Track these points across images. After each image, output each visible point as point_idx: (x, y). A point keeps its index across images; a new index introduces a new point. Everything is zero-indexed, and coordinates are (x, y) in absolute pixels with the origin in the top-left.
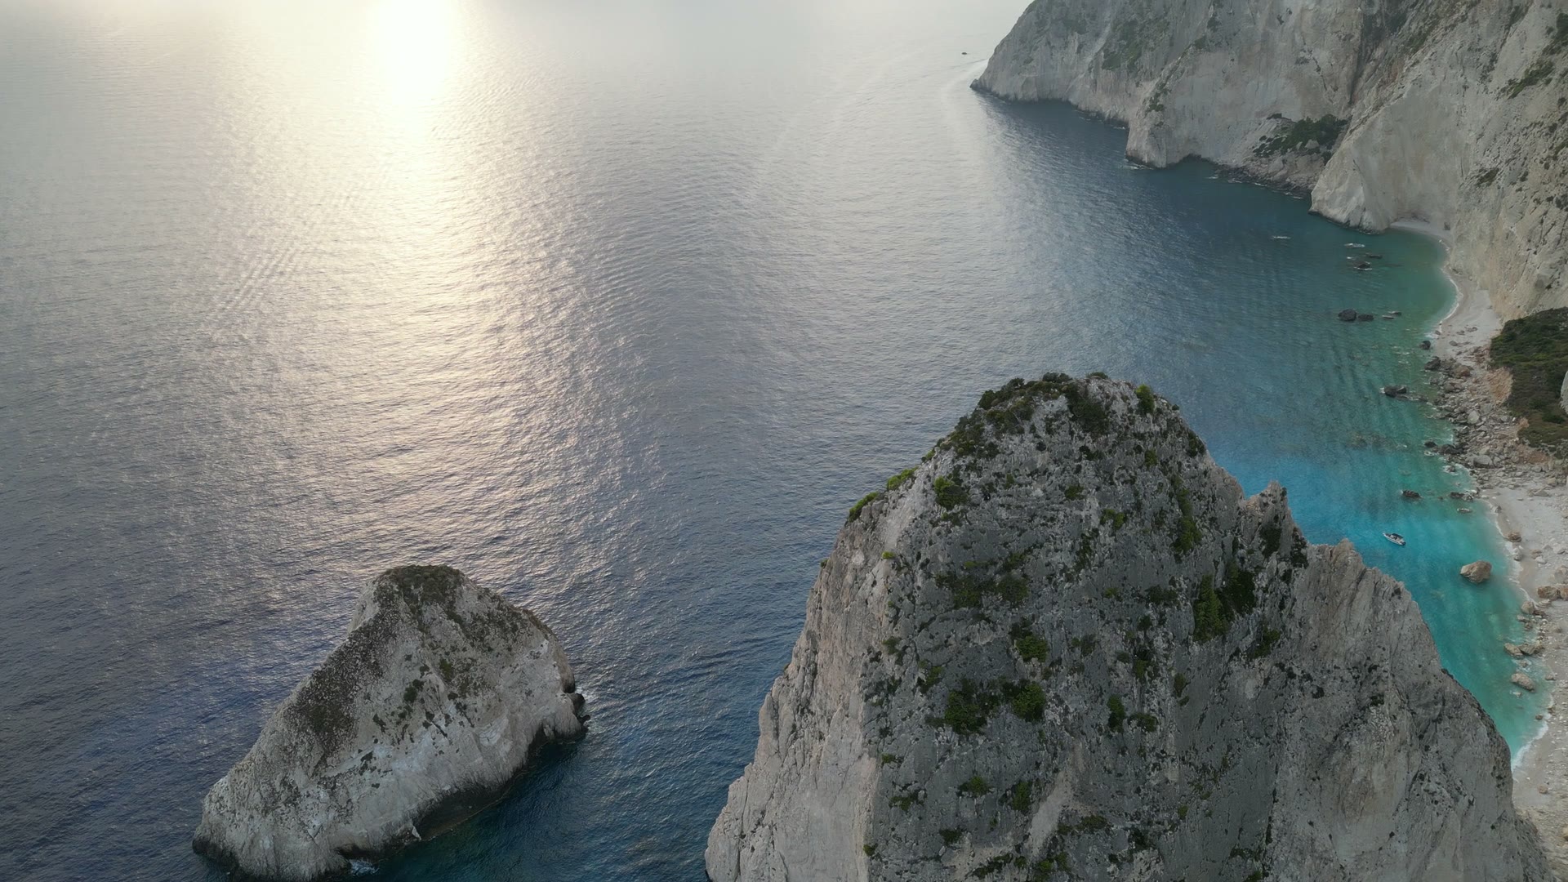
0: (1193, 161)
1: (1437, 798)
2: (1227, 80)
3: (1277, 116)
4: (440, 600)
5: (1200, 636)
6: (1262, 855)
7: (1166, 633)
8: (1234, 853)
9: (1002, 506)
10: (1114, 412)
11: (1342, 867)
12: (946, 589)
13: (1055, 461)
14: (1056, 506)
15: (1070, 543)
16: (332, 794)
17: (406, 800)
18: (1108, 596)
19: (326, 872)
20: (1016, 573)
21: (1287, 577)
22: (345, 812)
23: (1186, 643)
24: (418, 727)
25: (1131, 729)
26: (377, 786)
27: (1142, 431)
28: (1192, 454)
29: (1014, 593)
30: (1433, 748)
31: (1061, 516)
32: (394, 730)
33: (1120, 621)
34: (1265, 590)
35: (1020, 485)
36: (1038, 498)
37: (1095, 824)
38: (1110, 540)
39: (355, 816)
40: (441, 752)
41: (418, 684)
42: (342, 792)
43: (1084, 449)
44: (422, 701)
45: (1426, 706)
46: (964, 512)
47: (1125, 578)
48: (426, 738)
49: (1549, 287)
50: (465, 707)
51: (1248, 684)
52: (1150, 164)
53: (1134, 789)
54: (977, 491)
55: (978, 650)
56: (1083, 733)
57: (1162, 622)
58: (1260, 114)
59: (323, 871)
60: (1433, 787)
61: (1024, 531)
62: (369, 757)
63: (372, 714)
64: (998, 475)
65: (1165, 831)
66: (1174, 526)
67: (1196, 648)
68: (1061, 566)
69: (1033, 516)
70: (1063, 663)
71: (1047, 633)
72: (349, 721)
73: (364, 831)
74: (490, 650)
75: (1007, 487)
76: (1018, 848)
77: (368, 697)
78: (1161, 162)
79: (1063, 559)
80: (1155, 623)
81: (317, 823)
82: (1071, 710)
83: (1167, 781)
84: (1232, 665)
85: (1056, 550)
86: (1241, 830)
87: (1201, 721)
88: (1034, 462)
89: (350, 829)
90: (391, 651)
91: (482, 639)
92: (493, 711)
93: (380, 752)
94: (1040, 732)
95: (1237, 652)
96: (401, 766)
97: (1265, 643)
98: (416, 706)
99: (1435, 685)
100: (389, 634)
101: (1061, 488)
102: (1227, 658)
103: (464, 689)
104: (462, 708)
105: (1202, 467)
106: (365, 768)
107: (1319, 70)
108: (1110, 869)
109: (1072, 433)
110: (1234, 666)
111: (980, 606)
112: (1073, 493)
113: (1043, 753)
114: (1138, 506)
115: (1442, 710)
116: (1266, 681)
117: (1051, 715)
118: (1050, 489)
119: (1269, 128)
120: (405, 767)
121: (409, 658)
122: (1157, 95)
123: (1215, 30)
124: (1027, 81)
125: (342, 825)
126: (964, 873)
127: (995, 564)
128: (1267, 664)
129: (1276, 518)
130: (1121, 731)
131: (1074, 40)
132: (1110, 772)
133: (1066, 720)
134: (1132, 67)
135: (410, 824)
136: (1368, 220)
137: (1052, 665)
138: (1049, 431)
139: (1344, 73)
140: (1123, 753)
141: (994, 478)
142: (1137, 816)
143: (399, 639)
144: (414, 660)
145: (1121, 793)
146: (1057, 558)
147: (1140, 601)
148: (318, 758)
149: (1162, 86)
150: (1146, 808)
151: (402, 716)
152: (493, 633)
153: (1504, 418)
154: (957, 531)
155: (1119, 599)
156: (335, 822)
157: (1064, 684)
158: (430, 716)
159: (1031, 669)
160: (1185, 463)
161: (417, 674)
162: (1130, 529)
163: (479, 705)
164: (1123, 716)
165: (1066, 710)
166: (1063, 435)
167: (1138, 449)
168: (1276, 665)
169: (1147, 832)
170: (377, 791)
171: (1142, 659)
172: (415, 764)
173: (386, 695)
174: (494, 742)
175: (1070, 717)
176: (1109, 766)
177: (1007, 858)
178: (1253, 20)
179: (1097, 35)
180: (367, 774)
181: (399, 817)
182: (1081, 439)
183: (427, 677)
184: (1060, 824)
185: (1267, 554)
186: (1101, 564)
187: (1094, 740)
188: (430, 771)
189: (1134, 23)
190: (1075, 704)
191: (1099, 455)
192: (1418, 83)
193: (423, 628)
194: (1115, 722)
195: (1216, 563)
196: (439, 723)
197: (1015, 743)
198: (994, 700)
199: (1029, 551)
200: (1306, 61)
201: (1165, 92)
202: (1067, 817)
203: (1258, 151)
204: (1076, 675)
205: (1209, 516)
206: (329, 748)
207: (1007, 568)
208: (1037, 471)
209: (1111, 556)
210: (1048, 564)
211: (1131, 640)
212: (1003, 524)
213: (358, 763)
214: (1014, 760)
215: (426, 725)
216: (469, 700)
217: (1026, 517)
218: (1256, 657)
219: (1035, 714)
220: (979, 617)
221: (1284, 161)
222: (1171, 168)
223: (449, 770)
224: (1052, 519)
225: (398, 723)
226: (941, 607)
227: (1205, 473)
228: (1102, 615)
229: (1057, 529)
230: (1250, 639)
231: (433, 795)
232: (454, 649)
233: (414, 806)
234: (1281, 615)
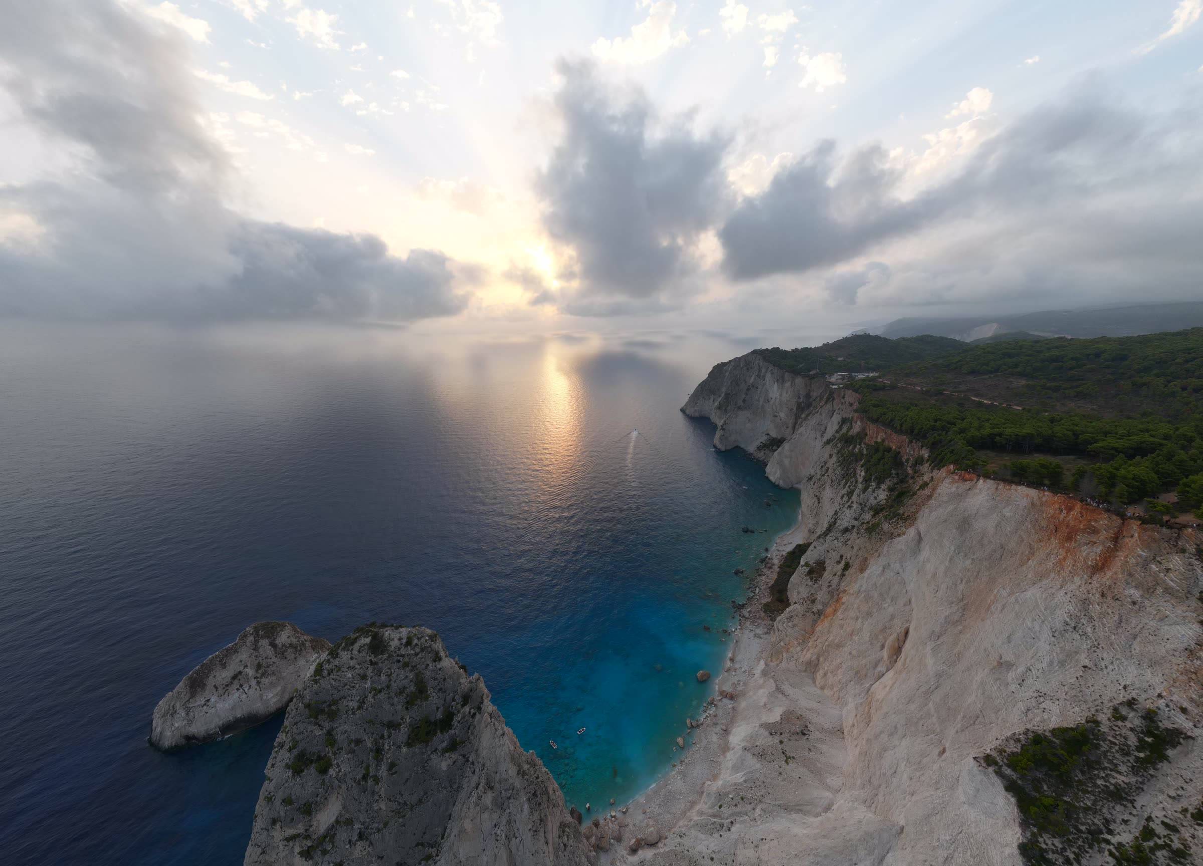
0: (737, 447)
1: (499, 838)
2: (749, 420)
3: (768, 434)
4: (268, 637)
5: (409, 744)
6: (437, 845)
7: (390, 742)
8: (418, 845)
9: (333, 679)
10: (390, 645)
11: (461, 862)
12: (307, 709)
13: (358, 664)
14: (356, 682)
15: (359, 698)
16: (187, 714)
17: (217, 720)
18: (368, 723)
19: (175, 746)
20: (333, 708)
21: (473, 716)
22: (190, 722)
23: (400, 747)
24: (233, 690)
25: (370, 782)
26: (207, 713)
27: (403, 653)
28: (435, 661)
29: (333, 715)
30: (508, 811)
31: (357, 686)
32: (220, 691)
33: (373, 734)
34: (459, 722)
35: (343, 672)
36: (349, 678)
37: (349, 822)
38: (372, 700)
39: (194, 724)
40: (241, 701)
41: (240, 673)
42: (192, 714)
43: (371, 660)
44: (240, 680)
45: (505, 790)
46: (320, 679)
47: (377, 716)
48: (236, 695)
49: (813, 533)
50: (260, 683)
51: (443, 764)
52: (719, 449)
53: (366, 810)
54: (326, 672)
55: (315, 736)
56: (345, 782)
57: (389, 737)
58: (762, 433)
59: (173, 745)
60: (499, 832)
61: (339, 691)
62: (208, 700)
63: (214, 684)
64: (336, 666)
65: (374, 833)
66: (409, 694)
67: (404, 750)
68: (352, 707)
69: (346, 685)
70: (344, 749)
71: (339, 735)
72: (205, 685)
73: (196, 731)
74: (286, 658)
75: (337, 672)
76: (306, 830)
77: (215, 676)
78: (723, 449)
79: (354, 704)
80: (386, 737)
81: (176, 725)
82: (343, 771)
83: (381, 809)
84: (432, 756)
85: (352, 700)
86: (424, 833)
87: (407, 781)
88: (349, 663)
89: (191, 729)
90: (234, 658)
91: (283, 654)
92: (272, 685)
93: (213, 700)
94: (324, 779)
95: (436, 750)
96: (220, 706)
97: (453, 746)
98: (236, 682)
99: (511, 781)
100: (236, 651)
101: (359, 674)
102: (429, 753)
103: (263, 675)
104: (258, 683)
105: (439, 667)
106: (205, 704)
107: (781, 420)
108: (347, 847)
109: (367, 654)
110: (433, 756)
111: (317, 719)
112: (364, 677)
113: (320, 790)
114: (388, 687)
115: (511, 794)
116: (454, 762)
117: (332, 772)
118: (354, 675)
119: (764, 439)
120: (221, 706)
121: (241, 661)
122: (723, 425)
123: (744, 403)
124: (695, 411)
125: (187, 727)
126: (279, 839)
127: (326, 703)
128: (455, 756)
129: (471, 691)
130: (366, 782)
131: (712, 397)
132: (357, 800)
133: (338, 775)
134: (725, 410)
135: (218, 730)
136: (781, 483)
137: (338, 750)
138: (359, 652)
139: (791, 422)
140: (364, 792)
141: (334, 667)
142: (363, 823)
143: (239, 654)
144: (243, 663)
145: (359, 811)
146: (351, 704)
147: (383, 726)
148: (187, 699)
149: (725, 421)
150: (368, 820)
151: (227, 686)
152: (290, 651)
153: (766, 594)
154: (315, 687)
155: (373, 724)
156: (185, 726)
157: (342, 759)
158: (241, 686)
159: (329, 751)
160: (430, 665)
161: (241, 668)
162: (382, 696)
163: (266, 683)
164: (368, 775)
165: (340, 771)
166: (364, 654)
167: (399, 661)
168: (461, 755)
169: (365, 832)
170: (206, 715)
171: (378, 751)
172: (227, 705)
173: (223, 676)
174: (269, 697)
175: (340, 774)
176: (356, 797)
177: (298, 835)
178: (759, 401)
179: (720, 396)
180: (205, 707)
181: (213, 726)
182: (370, 656)
183: (246, 670)
184: (337, 818)
185: (463, 706)
186: (367, 709)
187: (350, 786)
188: (233, 708)
189: (729, 394)
190: (344, 768)
191: (376, 663)
192: (801, 434)
193: (256, 649)
194: (365, 777)
195: (438, 708)
196: (245, 689)
197: (310, 784)
198: (311, 762)
199: (340, 699)
200: (777, 416)
201: (726, 424)
202: (341, 816)
203: (758, 448)
204: (350, 755)
205: (439, 687)
206: (193, 695)
207: (330, 706)
208: (350, 667)
209: (372, 707)
210: (347, 706)
211: (376, 742)
212: (332, 687)
213: (203, 703)
214: (306, 791)
215: (238, 689)
216: (263, 680)
217: (342, 685)
218: (447, 752)
219: (324, 771)
220: (316, 724)
221: (764, 453)
222: (727, 451)
223: (242, 709)
224: (353, 687)
225: (224, 688)
226: (303, 717)
227: (440, 669)
228: (365, 730)
229: (354, 691)
230: (445, 744)
231: (231, 718)
232: (266, 658)
233: (221, 722)
234: (468, 732)
